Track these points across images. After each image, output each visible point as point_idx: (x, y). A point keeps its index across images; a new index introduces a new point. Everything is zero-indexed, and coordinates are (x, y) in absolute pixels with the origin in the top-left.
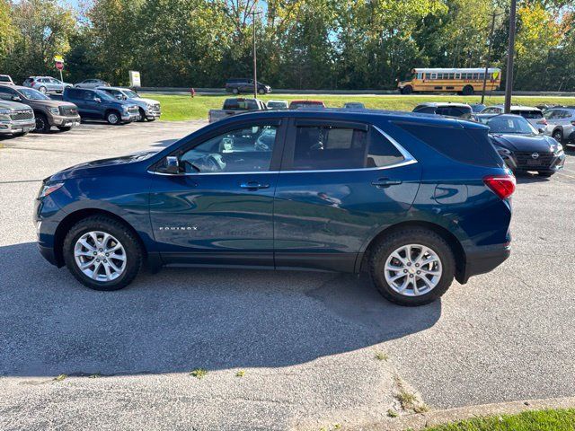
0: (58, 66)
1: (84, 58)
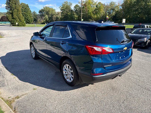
0: (107, 18)
1: (116, 16)
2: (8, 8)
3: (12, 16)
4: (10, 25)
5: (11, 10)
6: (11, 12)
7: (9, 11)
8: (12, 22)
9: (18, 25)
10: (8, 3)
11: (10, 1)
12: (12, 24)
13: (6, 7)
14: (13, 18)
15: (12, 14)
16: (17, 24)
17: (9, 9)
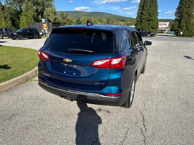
2: (178, 13)
3: (179, 24)
4: (173, 35)
5: (180, 16)
6: (179, 18)
7: (177, 17)
8: (176, 31)
9: (182, 36)
10: (179, 8)
11: (183, 5)
12: (176, 33)
13: (176, 12)
14: (179, 27)
15: (180, 21)
16: (182, 33)
17: (179, 15)
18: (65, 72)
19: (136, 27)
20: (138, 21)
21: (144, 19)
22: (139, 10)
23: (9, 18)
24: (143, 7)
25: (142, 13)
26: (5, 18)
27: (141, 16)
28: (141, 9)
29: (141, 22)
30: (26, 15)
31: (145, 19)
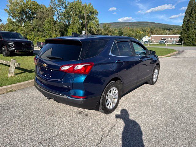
18: (45, 75)
19: (181, 36)
20: (184, 29)
21: (191, 27)
22: (185, 17)
23: (58, 31)
24: (191, 13)
25: (188, 20)
26: (56, 31)
27: (188, 24)
28: (188, 16)
29: (188, 30)
30: (72, 28)
31: (193, 27)
